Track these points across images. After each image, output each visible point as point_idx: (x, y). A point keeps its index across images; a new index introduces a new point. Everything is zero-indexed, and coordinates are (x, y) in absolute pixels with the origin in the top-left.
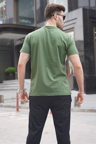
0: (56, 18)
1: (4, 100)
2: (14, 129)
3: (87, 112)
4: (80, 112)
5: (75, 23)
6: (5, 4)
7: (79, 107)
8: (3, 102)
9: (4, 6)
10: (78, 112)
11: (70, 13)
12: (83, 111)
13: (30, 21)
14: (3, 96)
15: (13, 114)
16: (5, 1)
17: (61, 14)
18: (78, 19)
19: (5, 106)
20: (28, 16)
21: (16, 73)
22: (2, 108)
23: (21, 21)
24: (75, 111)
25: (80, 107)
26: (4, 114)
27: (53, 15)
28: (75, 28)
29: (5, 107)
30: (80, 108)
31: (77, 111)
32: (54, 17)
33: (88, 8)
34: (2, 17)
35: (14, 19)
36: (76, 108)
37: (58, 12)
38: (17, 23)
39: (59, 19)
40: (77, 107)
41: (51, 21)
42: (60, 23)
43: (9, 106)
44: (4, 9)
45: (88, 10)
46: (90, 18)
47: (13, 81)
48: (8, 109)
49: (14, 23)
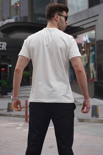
0: (57, 19)
2: (16, 141)
4: (98, 123)
5: (96, 20)
7: (96, 117)
8: (12, 111)
10: (95, 123)
11: (91, 9)
12: (102, 122)
14: (12, 104)
15: (20, 125)
17: (63, 15)
18: (99, 15)
19: (15, 115)
21: (31, 78)
22: (10, 118)
23: (38, 18)
24: (92, 122)
25: (98, 117)
26: (11, 124)
27: (54, 16)
28: (96, 26)
29: (14, 117)
30: (98, 119)
35: (28, 17)
36: (93, 119)
39: (61, 19)
40: (95, 117)
41: (52, 23)
43: (18, 116)
44: (18, 5)
47: (26, 87)
48: (17, 118)
49: (29, 20)
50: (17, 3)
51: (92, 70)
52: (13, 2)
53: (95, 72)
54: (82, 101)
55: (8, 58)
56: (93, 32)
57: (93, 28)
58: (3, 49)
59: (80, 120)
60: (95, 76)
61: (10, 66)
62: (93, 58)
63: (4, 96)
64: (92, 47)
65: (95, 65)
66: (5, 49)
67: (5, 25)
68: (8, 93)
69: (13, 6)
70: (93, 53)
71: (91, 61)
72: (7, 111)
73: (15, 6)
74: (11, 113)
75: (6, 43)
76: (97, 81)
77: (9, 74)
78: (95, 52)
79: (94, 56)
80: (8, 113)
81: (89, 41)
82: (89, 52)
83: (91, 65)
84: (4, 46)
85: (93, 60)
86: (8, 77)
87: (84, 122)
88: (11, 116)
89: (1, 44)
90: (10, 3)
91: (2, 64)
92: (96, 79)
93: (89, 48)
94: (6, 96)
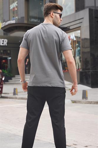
0: (52, 16)
1: (18, 93)
3: (94, 104)
6: (17, 5)
7: (86, 99)
8: (17, 95)
9: (16, 6)
11: (77, 13)
12: (90, 103)
13: (39, 20)
14: (17, 89)
16: (17, 2)
18: (84, 19)
20: (37, 16)
22: (17, 100)
24: (83, 103)
25: (87, 99)
27: (50, 13)
28: (81, 27)
29: (19, 99)
31: (85, 103)
32: (51, 15)
33: (94, 8)
34: (14, 17)
35: (25, 18)
37: (54, 11)
38: (28, 22)
40: (85, 99)
42: (56, 21)
43: (22, 99)
44: (16, 9)
45: (94, 11)
46: (95, 17)
49: (26, 22)
50: (15, 7)
51: (77, 62)
52: (11, 6)
53: (80, 64)
54: (70, 87)
55: (9, 52)
56: (79, 31)
57: (78, 28)
58: (4, 45)
59: (73, 102)
60: (80, 67)
61: (10, 58)
62: (78, 53)
63: (6, 83)
64: (77, 43)
65: (80, 58)
66: (6, 45)
67: (7, 25)
68: (9, 81)
69: (12, 9)
70: (79, 48)
71: (77, 55)
72: (13, 94)
73: (13, 10)
74: (16, 96)
75: (7, 40)
76: (82, 71)
77: (9, 65)
78: (80, 47)
79: (79, 51)
80: (14, 96)
81: (75, 39)
82: (75, 47)
83: (77, 58)
84: (5, 42)
85: (78, 54)
86: (9, 67)
87: (76, 103)
88: (16, 98)
89: (3, 41)
90: (9, 8)
91: (4, 57)
92: (81, 69)
93: (75, 45)
94: (8, 83)
